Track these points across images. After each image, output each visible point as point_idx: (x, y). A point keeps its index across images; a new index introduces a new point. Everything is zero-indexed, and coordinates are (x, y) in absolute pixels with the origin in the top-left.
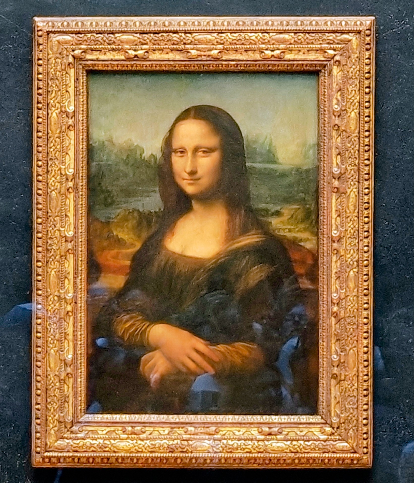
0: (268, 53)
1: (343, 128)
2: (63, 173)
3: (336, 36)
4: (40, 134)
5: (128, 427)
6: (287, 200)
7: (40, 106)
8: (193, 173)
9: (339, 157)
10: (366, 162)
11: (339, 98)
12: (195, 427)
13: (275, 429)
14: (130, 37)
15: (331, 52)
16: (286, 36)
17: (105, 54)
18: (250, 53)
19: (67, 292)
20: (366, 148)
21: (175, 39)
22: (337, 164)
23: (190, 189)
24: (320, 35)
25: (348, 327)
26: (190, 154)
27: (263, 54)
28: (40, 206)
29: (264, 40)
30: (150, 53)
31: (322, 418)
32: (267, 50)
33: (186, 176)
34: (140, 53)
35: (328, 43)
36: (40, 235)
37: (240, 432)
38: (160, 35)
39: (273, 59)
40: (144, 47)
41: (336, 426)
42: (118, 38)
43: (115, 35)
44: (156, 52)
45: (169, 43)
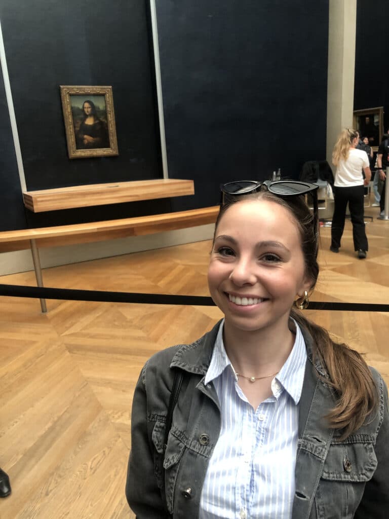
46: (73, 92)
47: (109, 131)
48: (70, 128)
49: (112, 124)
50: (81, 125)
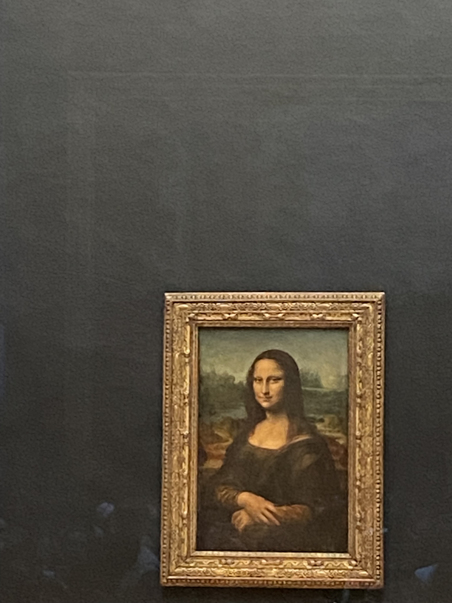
0: (315, 316)
1: (363, 365)
2: (182, 393)
3: (359, 305)
4: (167, 368)
5: (223, 559)
6: (328, 412)
7: (167, 350)
8: (267, 394)
9: (361, 384)
10: (379, 387)
11: (361, 345)
12: (267, 561)
13: (319, 562)
14: (226, 305)
15: (356, 315)
16: (327, 305)
17: (210, 316)
18: (303, 316)
19: (184, 471)
20: (378, 378)
21: (255, 306)
22: (360, 388)
23: (265, 405)
24: (349, 304)
25: (366, 495)
26: (265, 381)
27: (312, 317)
28: (167, 415)
29: (312, 307)
30: (239, 315)
31: (350, 555)
32: (314, 313)
33: (262, 395)
34: (232, 315)
35: (354, 310)
36: (167, 434)
37: (296, 563)
38: (245, 304)
39: (318, 319)
40: (235, 311)
41: (359, 560)
42: (219, 306)
43: (216, 304)
44: (243, 315)
45: (251, 309)
46: (212, 318)
47: (351, 482)
48: (181, 461)
49: (368, 449)
50: (229, 449)
